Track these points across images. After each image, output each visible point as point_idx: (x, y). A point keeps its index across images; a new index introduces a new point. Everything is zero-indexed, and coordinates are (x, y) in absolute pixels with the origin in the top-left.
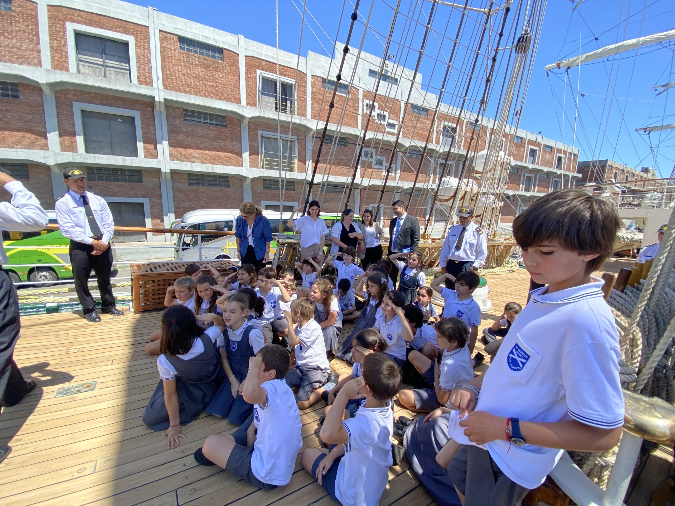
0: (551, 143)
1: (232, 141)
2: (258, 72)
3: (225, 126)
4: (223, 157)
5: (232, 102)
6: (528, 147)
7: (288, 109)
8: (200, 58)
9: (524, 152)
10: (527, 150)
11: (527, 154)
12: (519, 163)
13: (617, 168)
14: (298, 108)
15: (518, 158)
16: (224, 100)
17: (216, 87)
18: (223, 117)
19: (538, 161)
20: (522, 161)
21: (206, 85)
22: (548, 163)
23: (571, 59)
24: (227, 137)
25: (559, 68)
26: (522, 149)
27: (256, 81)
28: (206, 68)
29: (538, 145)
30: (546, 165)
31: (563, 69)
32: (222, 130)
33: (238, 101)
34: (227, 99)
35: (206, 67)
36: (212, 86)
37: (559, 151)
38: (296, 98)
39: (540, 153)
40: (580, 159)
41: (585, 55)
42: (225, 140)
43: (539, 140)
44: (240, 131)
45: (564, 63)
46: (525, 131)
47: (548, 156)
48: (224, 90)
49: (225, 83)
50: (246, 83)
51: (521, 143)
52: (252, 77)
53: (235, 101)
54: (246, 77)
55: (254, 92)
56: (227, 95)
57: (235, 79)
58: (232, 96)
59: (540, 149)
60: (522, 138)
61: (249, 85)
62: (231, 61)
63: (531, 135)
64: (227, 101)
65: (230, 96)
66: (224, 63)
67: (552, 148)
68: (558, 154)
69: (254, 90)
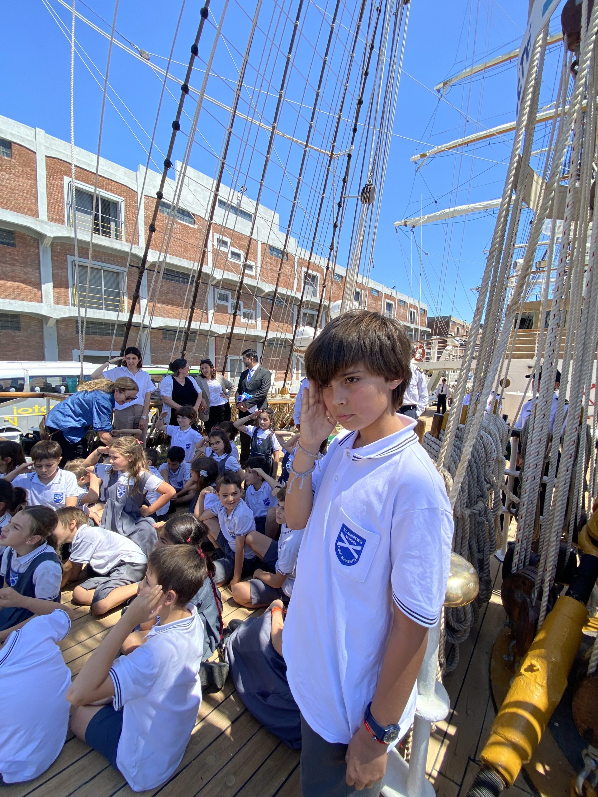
0: (404, 298)
1: (25, 267)
2: (66, 179)
3: (13, 245)
4: (10, 288)
5: (24, 213)
6: (384, 301)
7: (113, 232)
10: (384, 304)
11: (384, 307)
13: (459, 324)
14: (126, 233)
16: (12, 209)
18: (11, 233)
19: (394, 313)
22: (403, 317)
23: (416, 219)
24: (16, 260)
25: (406, 226)
26: (380, 303)
27: (62, 191)
29: (394, 299)
31: (409, 228)
32: (8, 250)
33: (35, 213)
34: (17, 209)
37: (411, 306)
38: (123, 220)
39: (395, 307)
40: (430, 315)
41: (426, 217)
42: (14, 265)
43: (394, 295)
44: (38, 254)
45: (410, 221)
46: (381, 285)
47: (402, 310)
48: (11, 197)
49: (13, 187)
50: (47, 191)
51: (377, 296)
52: (57, 185)
53: (30, 213)
54: (47, 184)
55: (60, 204)
56: (16, 203)
57: (29, 184)
58: (25, 205)
59: (395, 303)
60: (379, 292)
61: (53, 196)
62: (24, 160)
63: (387, 289)
64: (17, 211)
65: (21, 205)
66: (13, 160)
67: (405, 302)
68: (411, 309)
69: (60, 202)
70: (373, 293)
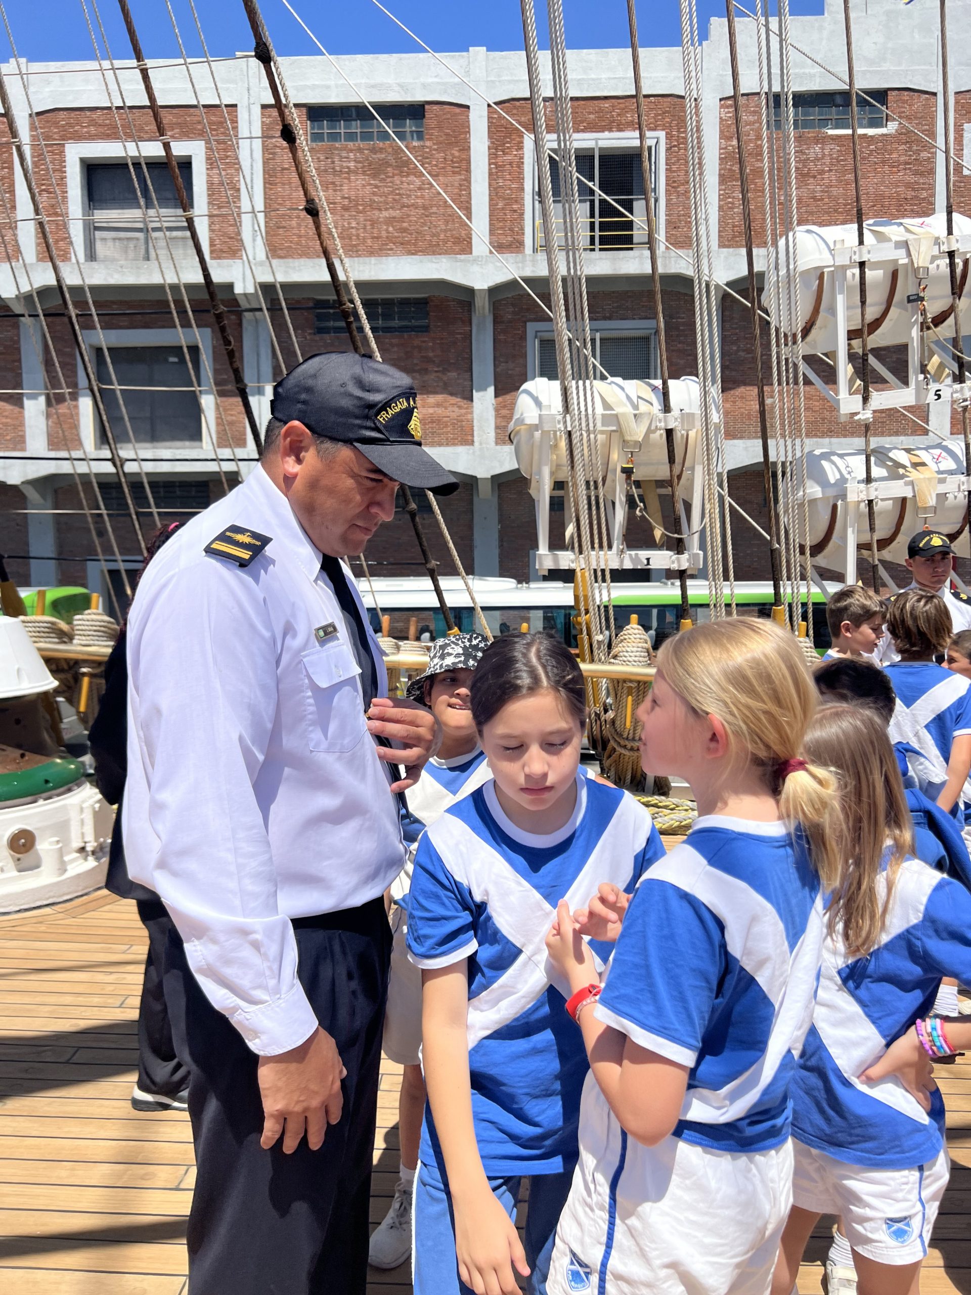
1: (445, 371)
2: (530, 142)
3: (426, 329)
5: (445, 253)
8: (360, 150)
17: (402, 220)
18: (424, 302)
21: (374, 223)
24: (429, 360)
27: (521, 172)
28: (374, 176)
32: (416, 342)
33: (465, 246)
34: (433, 249)
35: (376, 170)
36: (390, 221)
38: (660, 191)
42: (426, 371)
44: (468, 337)
48: (424, 224)
49: (427, 203)
50: (490, 185)
52: (511, 164)
53: (457, 248)
54: (490, 169)
55: (515, 207)
56: (433, 235)
57: (456, 184)
58: (449, 234)
61: (501, 191)
62: (447, 134)
64: (434, 253)
65: (442, 236)
66: (428, 143)
69: (516, 201)
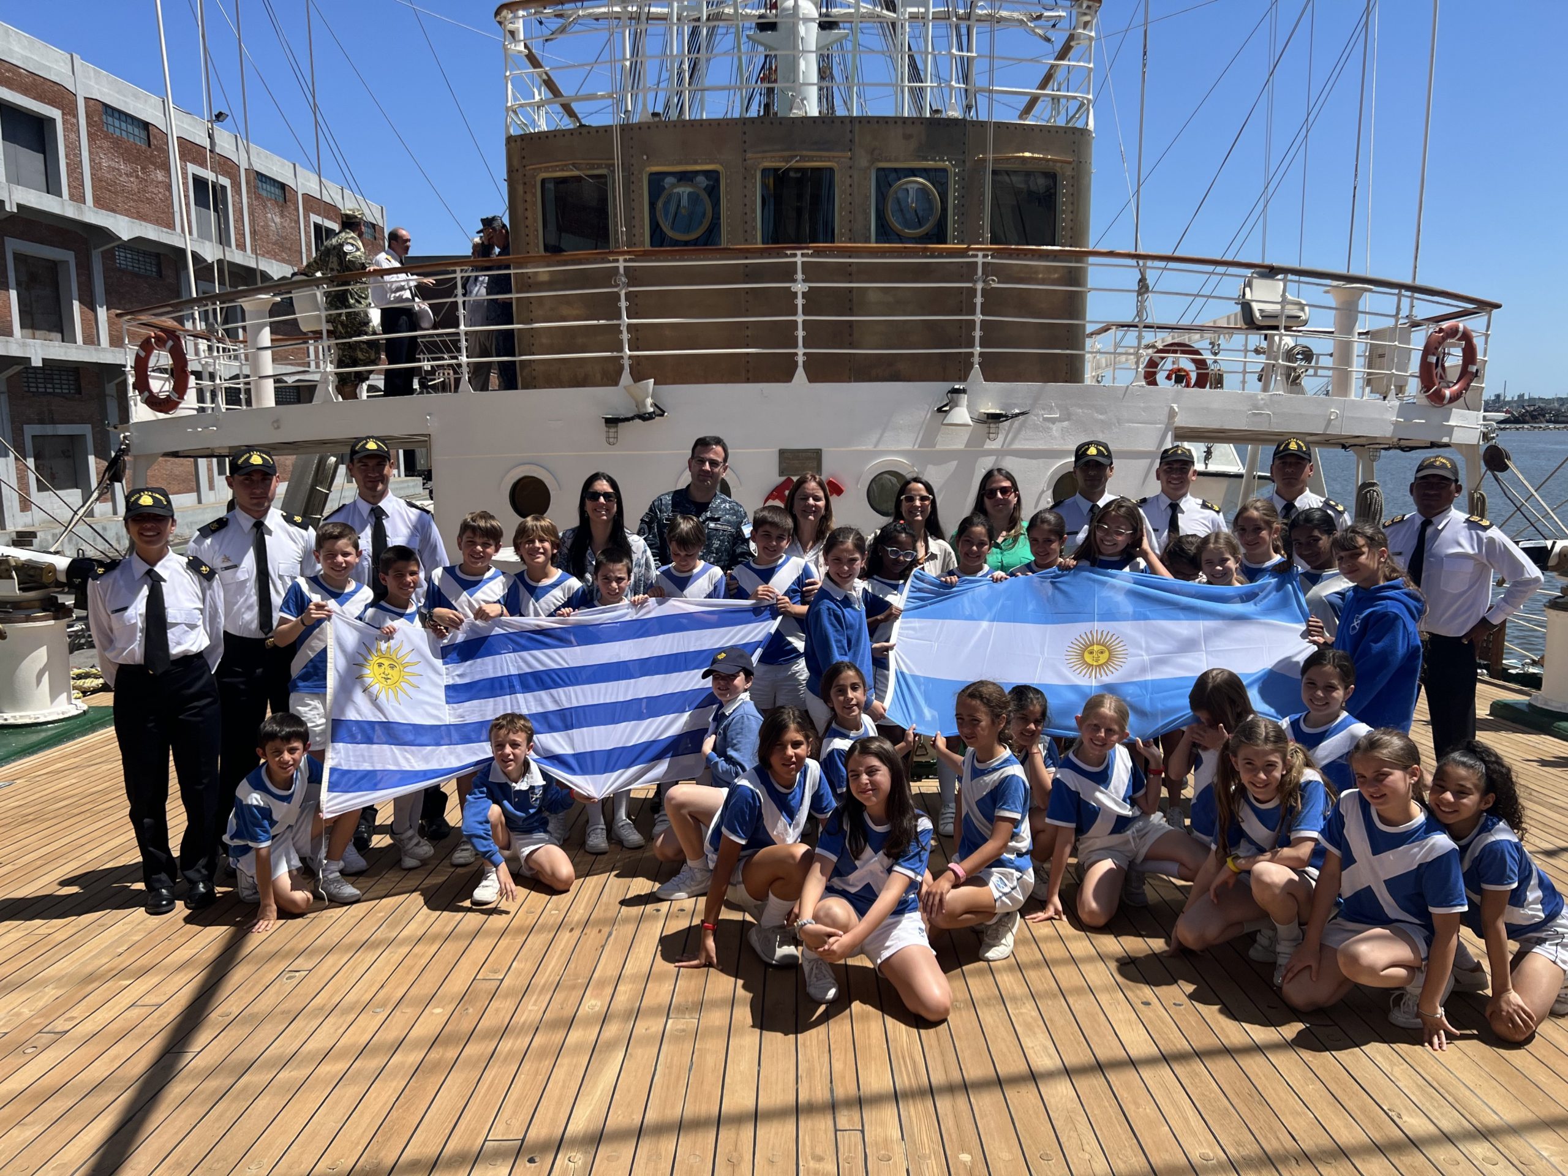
0: (278, 169)
6: (182, 170)
9: (169, 187)
10: (183, 182)
11: (184, 196)
12: (152, 232)
15: (146, 208)
19: (241, 234)
20: (171, 225)
22: (283, 248)
26: (160, 175)
29: (225, 166)
30: (275, 256)
37: (313, 203)
39: (237, 202)
43: (226, 144)
46: (156, 99)
47: (274, 219)
51: (144, 147)
59: (236, 185)
60: (146, 126)
63: (187, 118)
67: (283, 186)
68: (315, 218)
70: (116, 128)
